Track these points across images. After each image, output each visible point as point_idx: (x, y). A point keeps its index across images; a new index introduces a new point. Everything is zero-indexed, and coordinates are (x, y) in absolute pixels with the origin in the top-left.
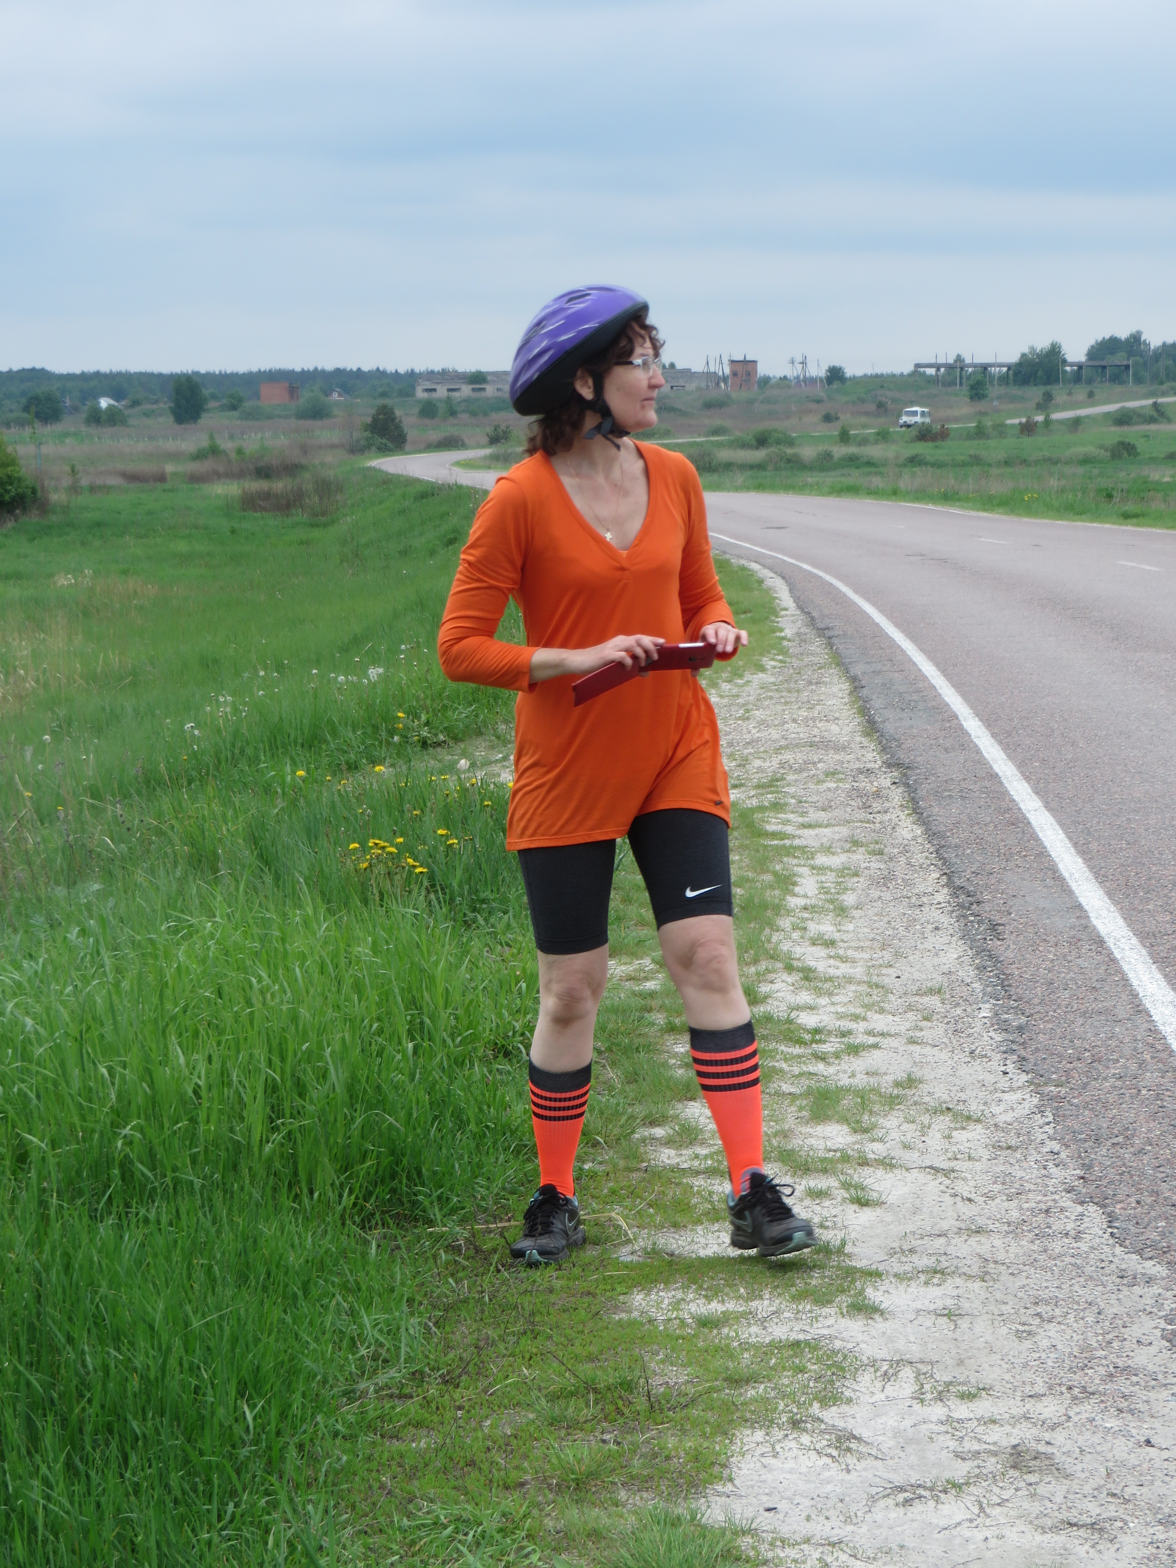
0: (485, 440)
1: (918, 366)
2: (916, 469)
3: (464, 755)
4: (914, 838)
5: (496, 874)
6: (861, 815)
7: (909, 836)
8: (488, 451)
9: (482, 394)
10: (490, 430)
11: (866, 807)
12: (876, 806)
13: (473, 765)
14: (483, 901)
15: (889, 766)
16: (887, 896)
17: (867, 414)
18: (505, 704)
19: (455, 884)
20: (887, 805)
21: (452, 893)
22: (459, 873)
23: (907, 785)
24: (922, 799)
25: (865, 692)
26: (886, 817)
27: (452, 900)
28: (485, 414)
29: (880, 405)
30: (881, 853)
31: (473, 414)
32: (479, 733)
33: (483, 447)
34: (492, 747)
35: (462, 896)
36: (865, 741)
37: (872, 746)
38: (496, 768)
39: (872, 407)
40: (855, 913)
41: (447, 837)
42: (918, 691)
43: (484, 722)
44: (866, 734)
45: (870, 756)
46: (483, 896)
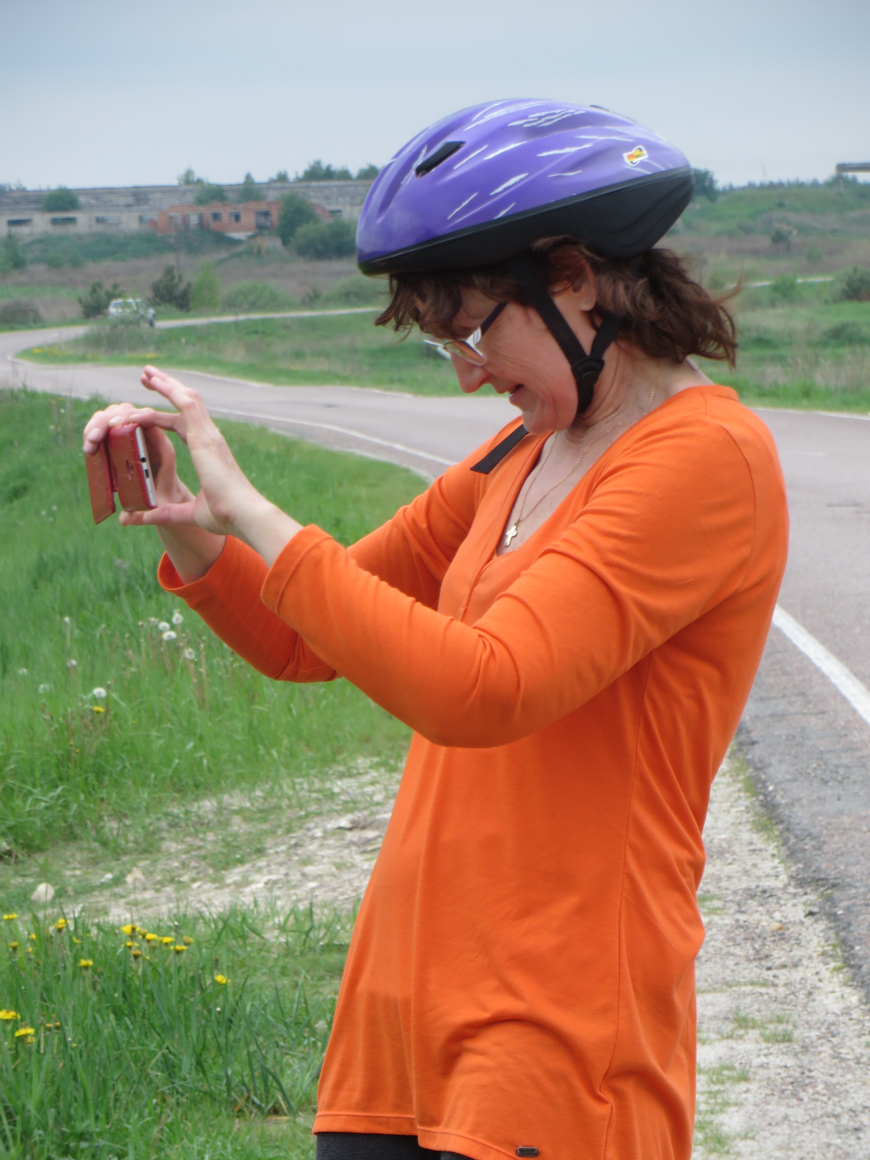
0: (75, 310)
1: (842, 168)
2: (845, 351)
3: (44, 875)
4: (847, 1011)
5: (103, 1087)
6: (752, 971)
7: (837, 1008)
8: (80, 330)
9: (71, 229)
10: (84, 292)
11: (761, 957)
12: (779, 955)
13: (61, 893)
14: (81, 1136)
15: (801, 882)
16: (798, 1113)
17: (755, 253)
18: (116, 783)
19: (31, 1107)
20: (797, 952)
21: (26, 1122)
22: (37, 1088)
23: (833, 917)
24: (860, 941)
25: (756, 753)
26: (797, 975)
27: (27, 1134)
28: (76, 264)
29: (779, 238)
30: (787, 1038)
31: (54, 264)
32: (71, 836)
33: (73, 322)
34: (95, 862)
35: (44, 1127)
36: (758, 840)
37: (772, 848)
38: (101, 899)
39: (764, 242)
40: (743, 1146)
41: (16, 1024)
42: (851, 749)
43: (80, 817)
44: (761, 827)
45: (767, 865)
46: (80, 1127)
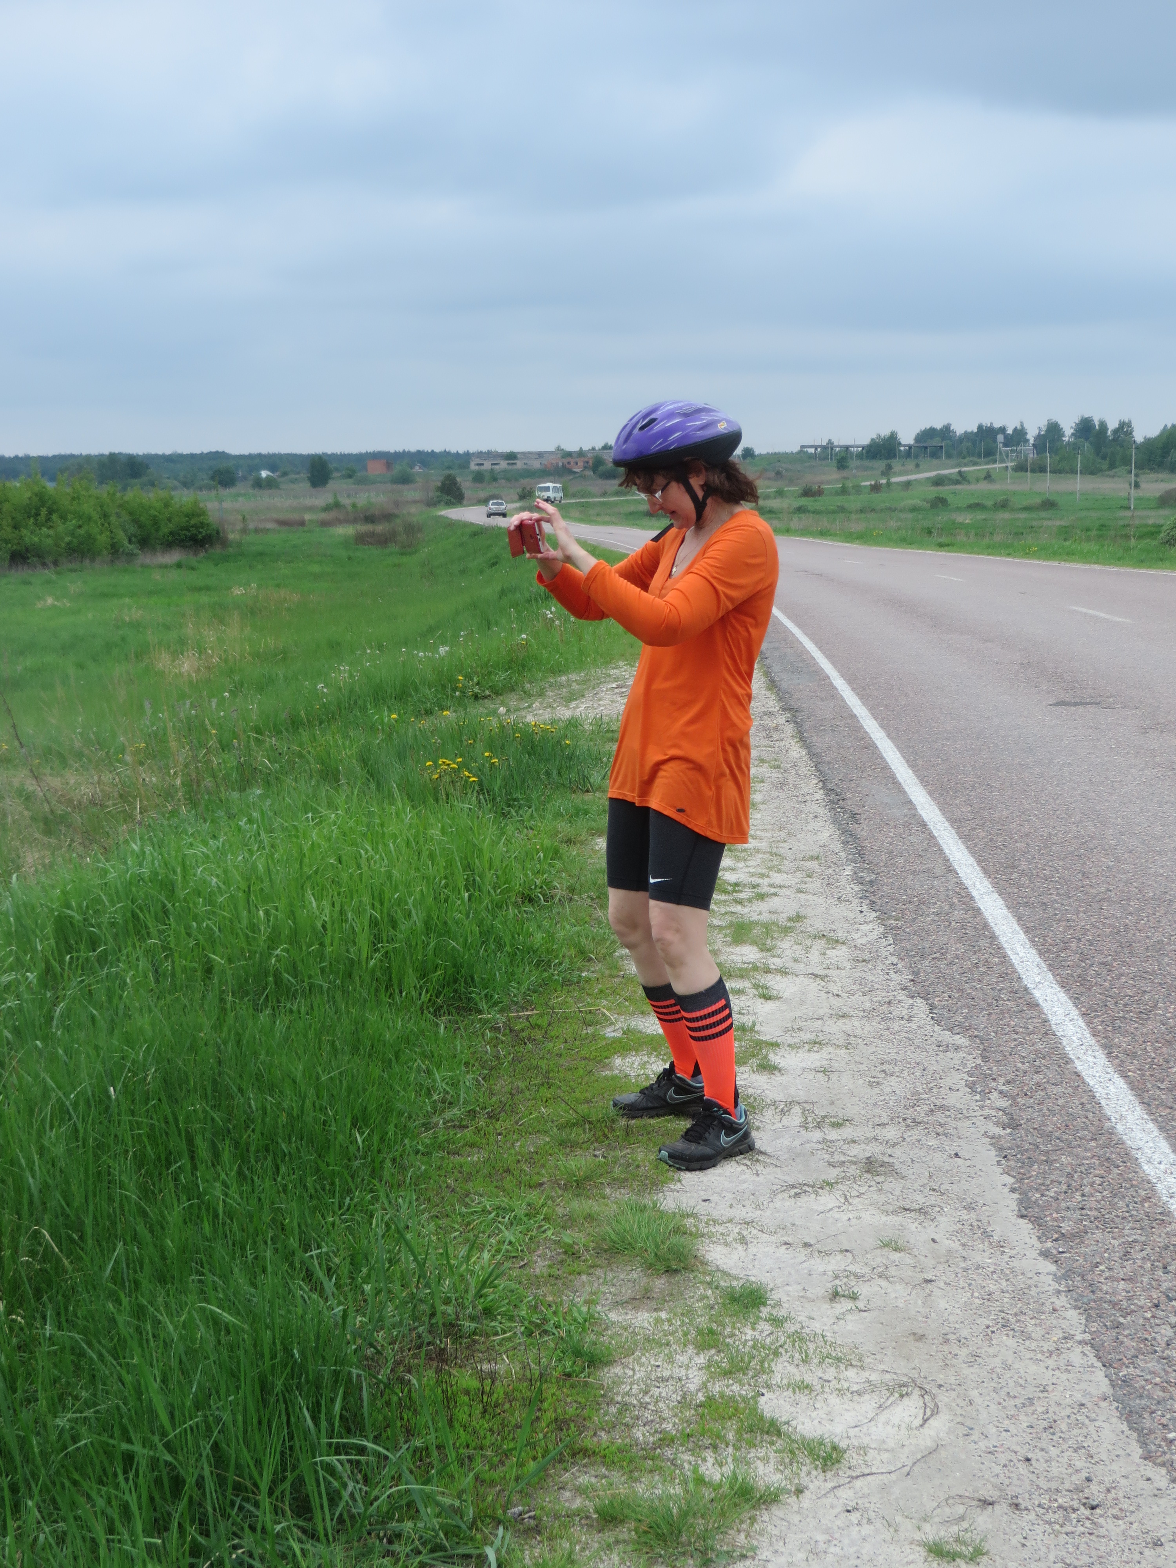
0: (516, 497)
1: (803, 447)
2: (802, 515)
3: (502, 704)
4: (801, 758)
5: (523, 781)
6: (766, 742)
7: (797, 756)
8: (518, 505)
9: (515, 467)
10: (519, 490)
11: (769, 737)
12: (775, 736)
13: (508, 711)
14: (515, 800)
15: (784, 710)
16: (783, 795)
17: (769, 479)
18: (529, 670)
19: (496, 789)
20: (783, 735)
21: (494, 795)
22: (499, 782)
23: (796, 723)
24: (806, 731)
25: (768, 661)
26: (782, 743)
27: (494, 799)
28: (516, 480)
29: (778, 473)
30: (779, 767)
31: (508, 480)
32: (512, 690)
33: (512, 502)
34: (521, 699)
35: (500, 796)
36: (768, 694)
37: (773, 697)
38: (523, 713)
39: (772, 474)
40: (762, 807)
41: (490, 757)
42: (803, 661)
43: (516, 682)
44: (769, 689)
45: (771, 703)
46: (515, 796)
